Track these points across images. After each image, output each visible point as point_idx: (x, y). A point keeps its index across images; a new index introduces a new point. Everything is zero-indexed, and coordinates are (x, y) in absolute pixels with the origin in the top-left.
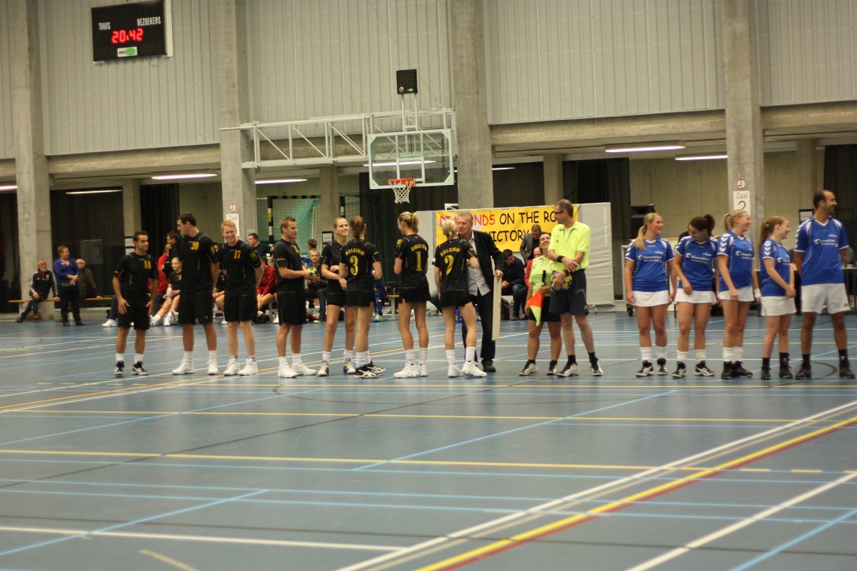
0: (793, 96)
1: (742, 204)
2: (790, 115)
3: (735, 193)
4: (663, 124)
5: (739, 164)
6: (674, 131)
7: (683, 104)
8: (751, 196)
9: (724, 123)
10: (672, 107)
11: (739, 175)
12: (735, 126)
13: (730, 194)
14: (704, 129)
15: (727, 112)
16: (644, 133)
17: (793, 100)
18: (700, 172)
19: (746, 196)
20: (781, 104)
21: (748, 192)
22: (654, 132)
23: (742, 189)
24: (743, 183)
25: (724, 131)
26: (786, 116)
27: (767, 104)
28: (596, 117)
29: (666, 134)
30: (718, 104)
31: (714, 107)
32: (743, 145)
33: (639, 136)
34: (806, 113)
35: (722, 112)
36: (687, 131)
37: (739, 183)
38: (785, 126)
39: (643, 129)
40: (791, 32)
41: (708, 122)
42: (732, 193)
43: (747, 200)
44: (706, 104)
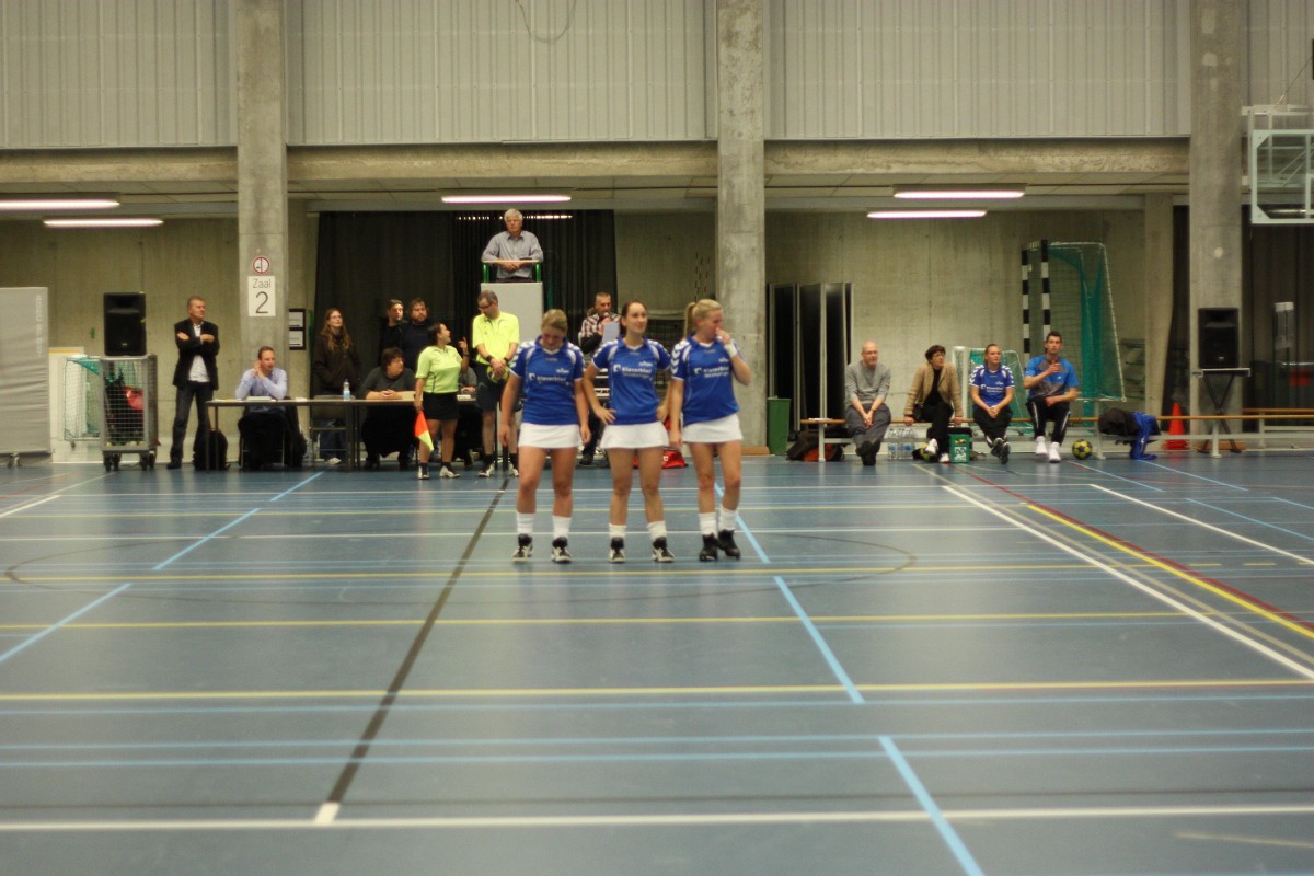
0: (340, 132)
1: (263, 297)
2: (332, 162)
3: (251, 280)
4: (120, 166)
5: (259, 234)
6: (140, 177)
7: (158, 135)
8: (277, 285)
9: (235, 168)
10: (138, 138)
11: (259, 251)
12: (254, 175)
13: (242, 280)
14: (192, 175)
15: (241, 152)
16: (88, 178)
17: (340, 138)
18: (53, 245)
19: (268, 285)
20: (320, 142)
21: (272, 279)
22: (105, 177)
23: (262, 273)
24: (265, 264)
25: (235, 182)
26: (325, 162)
27: (299, 142)
28: (7, 147)
29: (123, 182)
30: (216, 137)
31: (210, 143)
32: (265, 204)
33: (80, 183)
34: (357, 159)
35: (230, 152)
36: (161, 177)
37: (258, 263)
38: (325, 177)
39: (87, 172)
40: (339, 32)
41: (198, 165)
42: (246, 279)
43: (271, 292)
44: (197, 136)
